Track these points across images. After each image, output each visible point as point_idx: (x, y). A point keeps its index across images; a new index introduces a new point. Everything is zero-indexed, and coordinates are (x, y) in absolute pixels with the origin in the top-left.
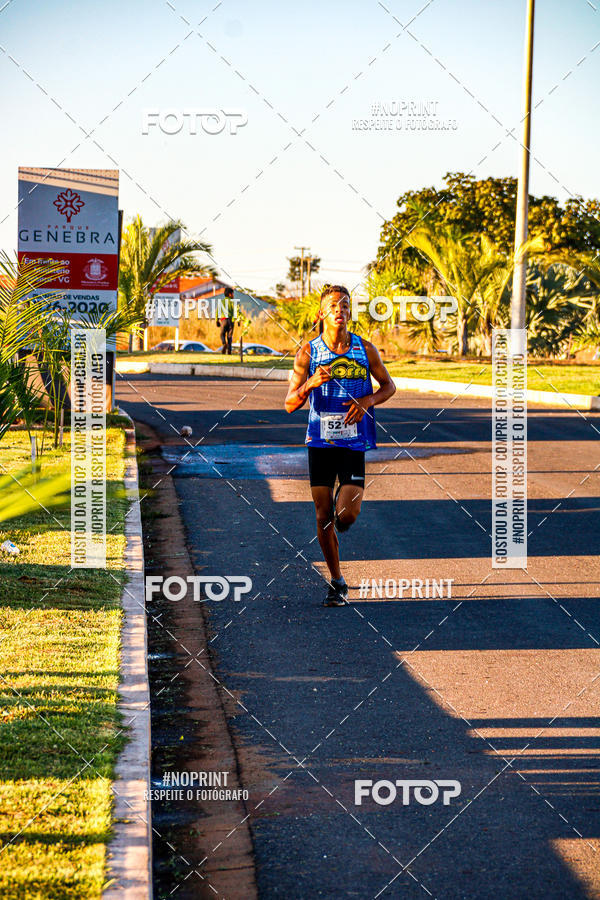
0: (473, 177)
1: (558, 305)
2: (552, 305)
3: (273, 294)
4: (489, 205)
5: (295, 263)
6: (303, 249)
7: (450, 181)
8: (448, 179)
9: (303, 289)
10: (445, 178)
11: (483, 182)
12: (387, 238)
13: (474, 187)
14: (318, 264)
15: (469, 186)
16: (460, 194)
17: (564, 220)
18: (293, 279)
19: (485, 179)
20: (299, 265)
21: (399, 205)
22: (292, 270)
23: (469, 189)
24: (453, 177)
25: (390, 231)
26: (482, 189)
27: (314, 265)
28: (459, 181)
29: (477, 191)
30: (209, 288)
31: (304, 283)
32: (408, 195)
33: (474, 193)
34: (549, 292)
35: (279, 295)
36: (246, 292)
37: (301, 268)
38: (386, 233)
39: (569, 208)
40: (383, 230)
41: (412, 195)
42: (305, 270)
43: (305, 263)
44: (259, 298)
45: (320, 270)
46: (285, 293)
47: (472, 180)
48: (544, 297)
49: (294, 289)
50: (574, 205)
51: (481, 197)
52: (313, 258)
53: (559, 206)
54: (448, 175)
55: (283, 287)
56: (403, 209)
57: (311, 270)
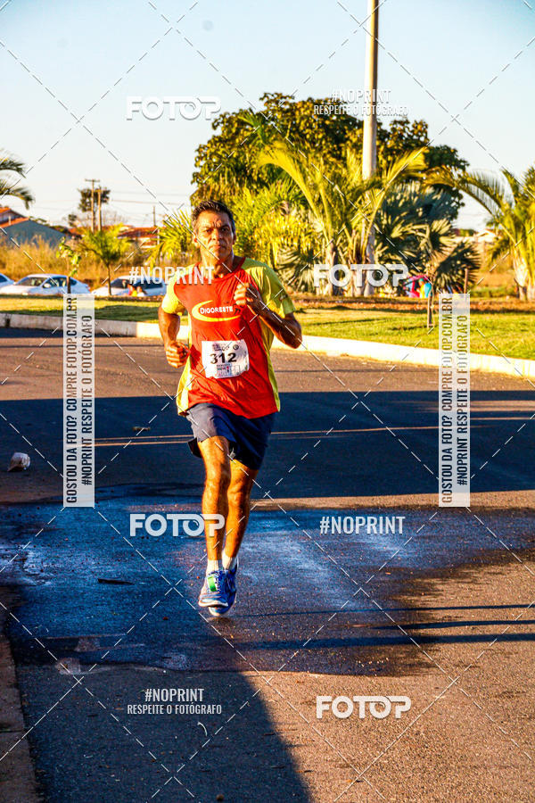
0: (292, 97)
1: (404, 233)
2: (396, 233)
3: (66, 225)
4: (311, 127)
5: (86, 195)
6: (93, 181)
7: (268, 102)
8: (266, 99)
9: (94, 219)
10: (262, 99)
11: (304, 103)
12: (202, 163)
13: (293, 110)
14: (108, 195)
15: (288, 107)
16: (278, 115)
17: (390, 143)
18: (84, 210)
19: (305, 100)
20: (90, 196)
21: (214, 128)
22: (83, 201)
23: (288, 111)
24: (271, 97)
25: (206, 155)
26: (302, 110)
27: (103, 196)
28: (277, 102)
29: (297, 113)
30: (5, 218)
31: (94, 213)
32: (224, 117)
33: (294, 114)
34: (393, 219)
35: (71, 224)
36: (40, 222)
37: (92, 199)
38: (201, 158)
39: (394, 130)
40: (197, 154)
41: (227, 116)
42: (96, 201)
43: (96, 195)
44: (53, 228)
45: (110, 201)
46: (77, 223)
47: (291, 101)
48: (387, 225)
49: (85, 220)
50: (399, 127)
51: (302, 118)
52: (103, 189)
53: (383, 127)
54: (266, 95)
55: (75, 217)
56: (219, 132)
57: (102, 201)
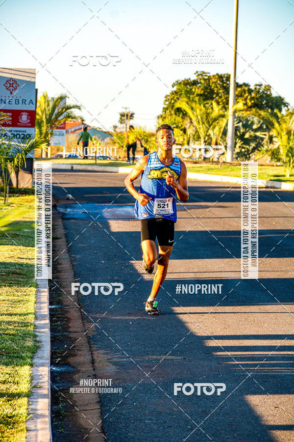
0: (209, 73)
1: (250, 136)
2: (247, 136)
3: (111, 130)
4: (217, 87)
5: (122, 115)
6: (126, 108)
7: (198, 76)
8: (197, 74)
9: (126, 128)
10: (195, 74)
11: (214, 76)
12: (167, 103)
13: (209, 78)
14: (133, 116)
15: (207, 78)
16: (203, 82)
17: (253, 95)
18: (121, 123)
19: (215, 74)
20: (124, 116)
21: (173, 87)
22: (121, 119)
23: (207, 79)
24: (199, 73)
25: (169, 100)
26: (213, 79)
27: (132, 116)
28: (202, 75)
29: (211, 80)
30: (80, 127)
31: (126, 125)
32: (177, 82)
33: (209, 81)
34: (246, 129)
35: (115, 130)
36: (98, 129)
37: (125, 118)
38: (166, 101)
39: (256, 88)
40: (165, 99)
41: (179, 82)
42: (127, 118)
43: (127, 115)
44: (105, 132)
45: (134, 118)
46: (117, 130)
47: (208, 75)
48: (243, 132)
49: (121, 128)
50: (258, 87)
51: (213, 83)
52: (131, 113)
53: (251, 87)
54: (197, 72)
55: (116, 127)
56: (175, 89)
57: (130, 119)
